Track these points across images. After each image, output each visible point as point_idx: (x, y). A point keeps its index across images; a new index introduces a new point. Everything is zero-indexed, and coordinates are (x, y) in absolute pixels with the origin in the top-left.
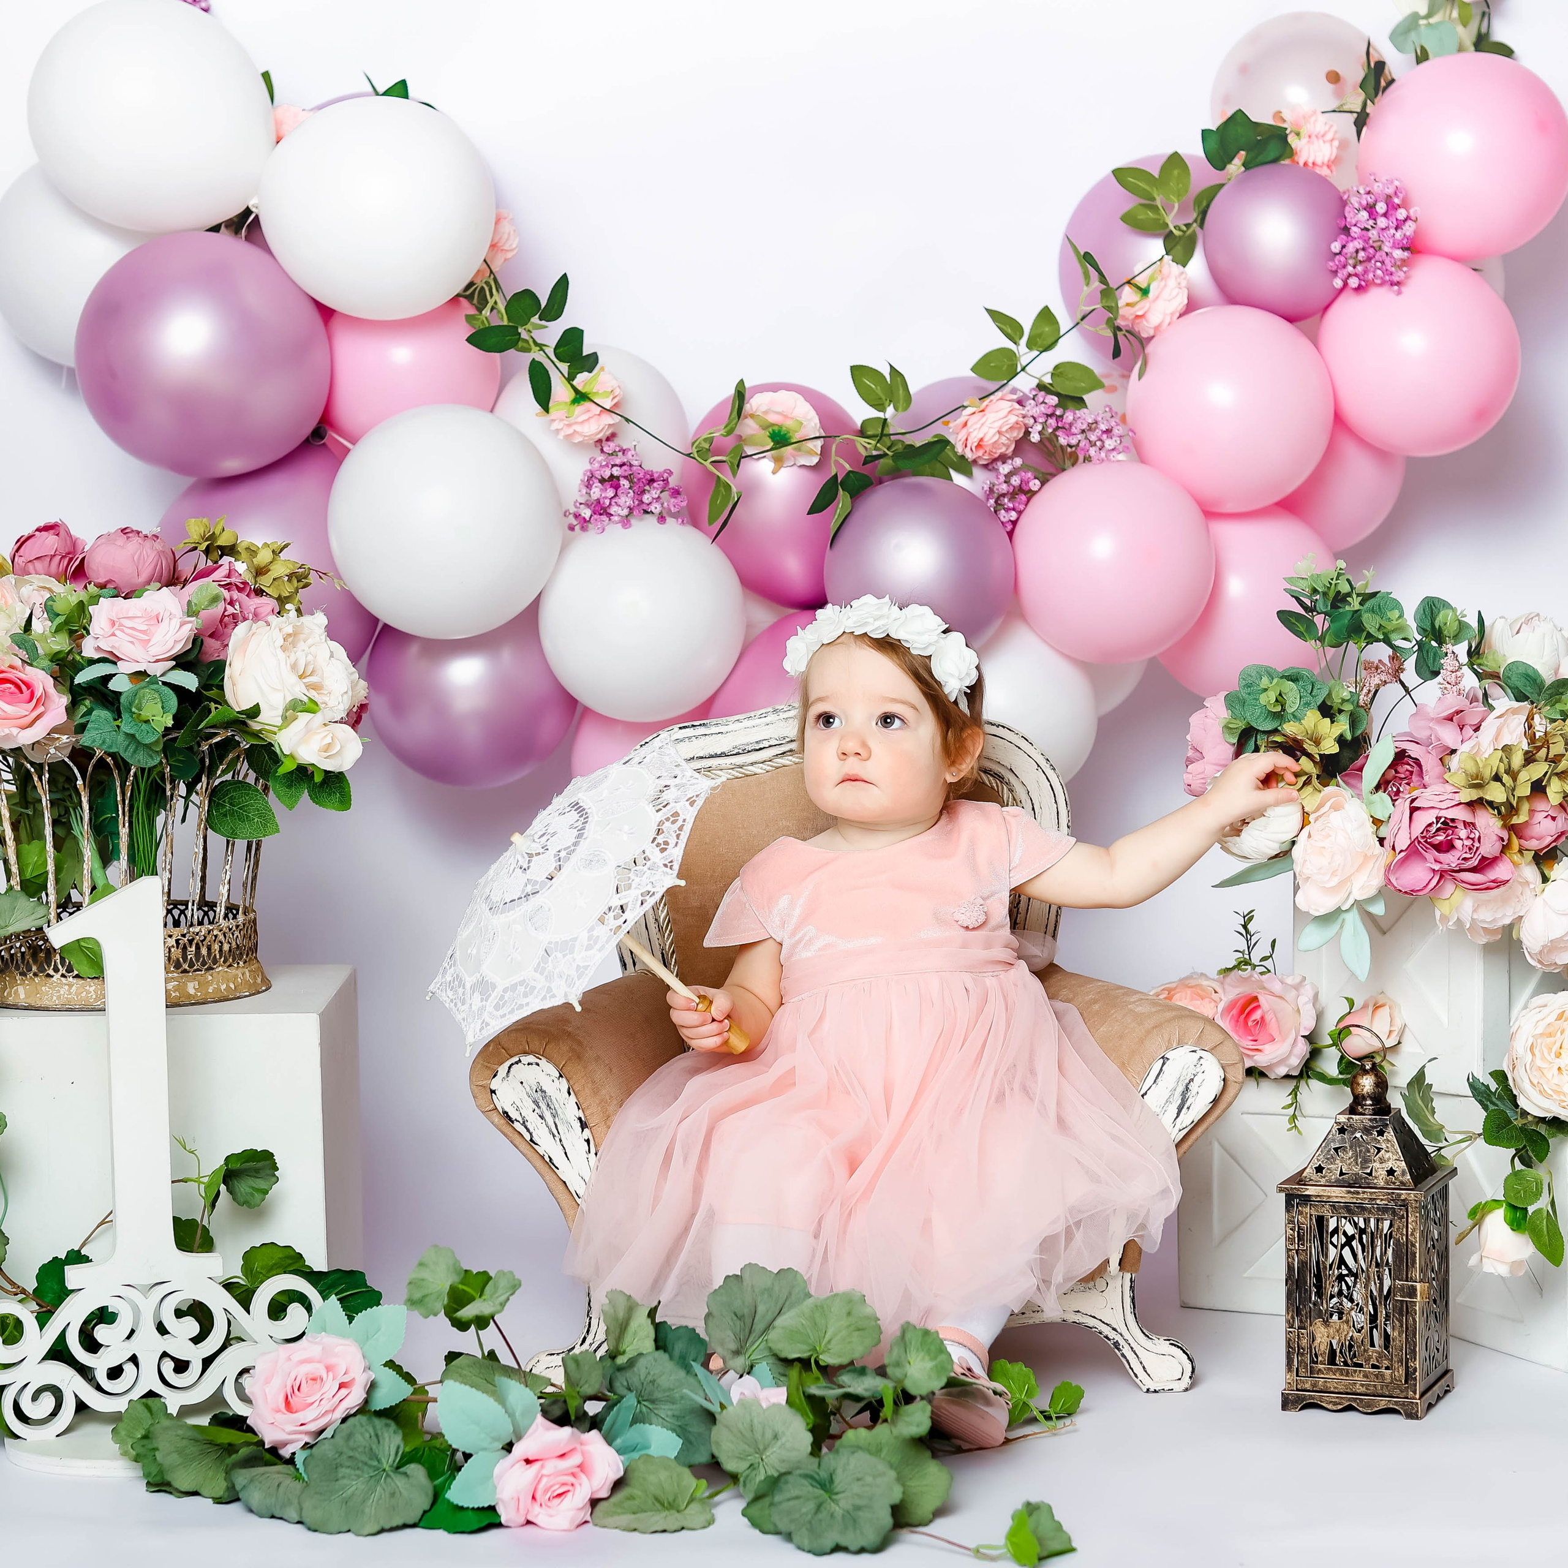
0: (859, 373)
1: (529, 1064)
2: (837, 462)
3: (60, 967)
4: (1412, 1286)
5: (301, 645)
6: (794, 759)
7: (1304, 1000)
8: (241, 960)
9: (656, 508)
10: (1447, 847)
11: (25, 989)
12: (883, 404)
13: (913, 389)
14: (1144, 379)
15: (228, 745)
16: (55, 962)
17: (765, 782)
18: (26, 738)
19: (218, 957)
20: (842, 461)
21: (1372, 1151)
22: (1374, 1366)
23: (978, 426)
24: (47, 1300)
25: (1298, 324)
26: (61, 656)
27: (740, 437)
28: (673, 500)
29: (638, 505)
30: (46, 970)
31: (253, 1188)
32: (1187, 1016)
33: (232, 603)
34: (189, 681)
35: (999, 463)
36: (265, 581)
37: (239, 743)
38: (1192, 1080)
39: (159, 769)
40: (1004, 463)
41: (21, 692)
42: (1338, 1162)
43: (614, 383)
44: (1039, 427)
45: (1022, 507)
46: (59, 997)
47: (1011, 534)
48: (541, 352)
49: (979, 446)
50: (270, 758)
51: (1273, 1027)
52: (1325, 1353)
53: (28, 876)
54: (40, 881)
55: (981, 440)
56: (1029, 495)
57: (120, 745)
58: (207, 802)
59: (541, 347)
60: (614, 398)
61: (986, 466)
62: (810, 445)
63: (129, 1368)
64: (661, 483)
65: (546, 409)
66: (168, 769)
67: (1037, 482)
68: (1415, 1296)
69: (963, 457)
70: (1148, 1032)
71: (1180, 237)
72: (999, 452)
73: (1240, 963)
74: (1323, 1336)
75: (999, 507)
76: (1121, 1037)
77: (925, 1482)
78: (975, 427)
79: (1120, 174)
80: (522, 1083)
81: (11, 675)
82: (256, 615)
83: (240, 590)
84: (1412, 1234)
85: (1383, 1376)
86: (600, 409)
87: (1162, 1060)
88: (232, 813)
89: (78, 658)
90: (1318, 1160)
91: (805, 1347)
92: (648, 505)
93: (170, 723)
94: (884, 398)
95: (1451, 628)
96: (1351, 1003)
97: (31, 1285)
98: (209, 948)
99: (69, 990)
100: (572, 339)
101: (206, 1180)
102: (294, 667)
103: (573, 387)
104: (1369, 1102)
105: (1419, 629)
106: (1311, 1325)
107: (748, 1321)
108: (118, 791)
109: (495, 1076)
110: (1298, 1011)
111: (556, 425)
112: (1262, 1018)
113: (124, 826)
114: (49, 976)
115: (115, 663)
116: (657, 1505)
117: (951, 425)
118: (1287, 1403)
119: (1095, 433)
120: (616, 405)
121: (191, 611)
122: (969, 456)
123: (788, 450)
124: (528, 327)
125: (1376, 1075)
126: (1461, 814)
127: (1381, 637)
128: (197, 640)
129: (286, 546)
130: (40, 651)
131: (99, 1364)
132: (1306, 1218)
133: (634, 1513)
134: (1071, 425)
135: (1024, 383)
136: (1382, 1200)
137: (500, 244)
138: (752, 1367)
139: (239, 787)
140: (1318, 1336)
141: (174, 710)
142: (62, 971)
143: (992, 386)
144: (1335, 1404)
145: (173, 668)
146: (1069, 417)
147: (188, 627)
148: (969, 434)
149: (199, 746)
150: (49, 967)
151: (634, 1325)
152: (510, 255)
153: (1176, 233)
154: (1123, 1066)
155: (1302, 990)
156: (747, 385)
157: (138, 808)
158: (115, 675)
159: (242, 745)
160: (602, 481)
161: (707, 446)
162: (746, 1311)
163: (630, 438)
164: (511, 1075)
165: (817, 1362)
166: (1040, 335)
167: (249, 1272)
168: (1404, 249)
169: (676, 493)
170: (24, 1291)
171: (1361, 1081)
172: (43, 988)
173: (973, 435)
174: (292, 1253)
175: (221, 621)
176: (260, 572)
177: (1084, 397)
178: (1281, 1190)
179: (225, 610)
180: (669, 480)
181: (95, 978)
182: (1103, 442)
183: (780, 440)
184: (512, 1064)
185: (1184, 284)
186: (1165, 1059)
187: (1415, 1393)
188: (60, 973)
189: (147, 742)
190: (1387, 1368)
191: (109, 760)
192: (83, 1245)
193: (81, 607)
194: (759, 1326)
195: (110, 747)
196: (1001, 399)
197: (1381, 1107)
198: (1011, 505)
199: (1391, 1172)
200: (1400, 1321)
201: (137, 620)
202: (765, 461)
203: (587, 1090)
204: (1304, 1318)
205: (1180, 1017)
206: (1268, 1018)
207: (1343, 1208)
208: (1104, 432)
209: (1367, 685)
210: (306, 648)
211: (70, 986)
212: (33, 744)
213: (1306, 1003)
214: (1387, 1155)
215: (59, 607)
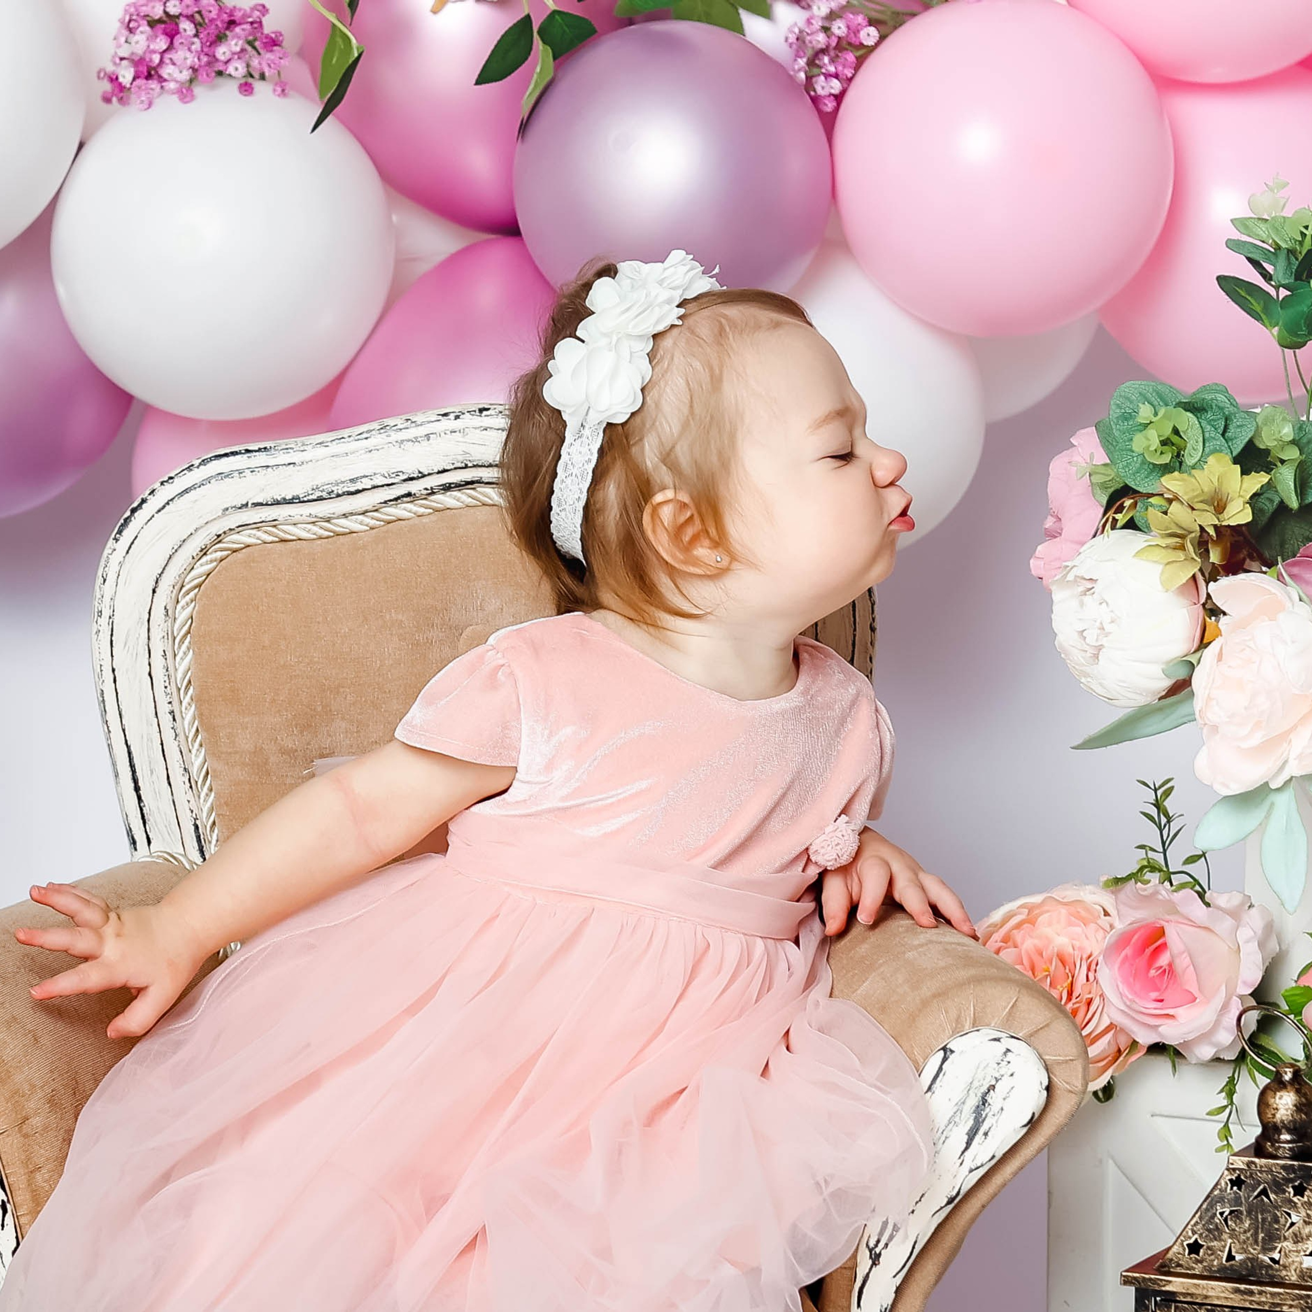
7: (1248, 936)
9: (237, 69)
28: (267, 56)
29: (209, 64)
32: (991, 979)
38: (993, 1088)
45: (850, 72)
47: (830, 118)
51: (1190, 982)
56: (863, 53)
64: (249, 26)
67: (872, 31)
70: (925, 1003)
73: (1144, 868)
75: (816, 71)
87: (941, 1055)
92: (224, 63)
110: (1239, 951)
112: (1172, 965)
155: (1244, 918)
160: (152, 24)
169: (270, 43)
178: (1128, 1281)
180: (262, 21)
186: (947, 1051)
198: (832, 69)
206: (1184, 965)
213: (1251, 940)
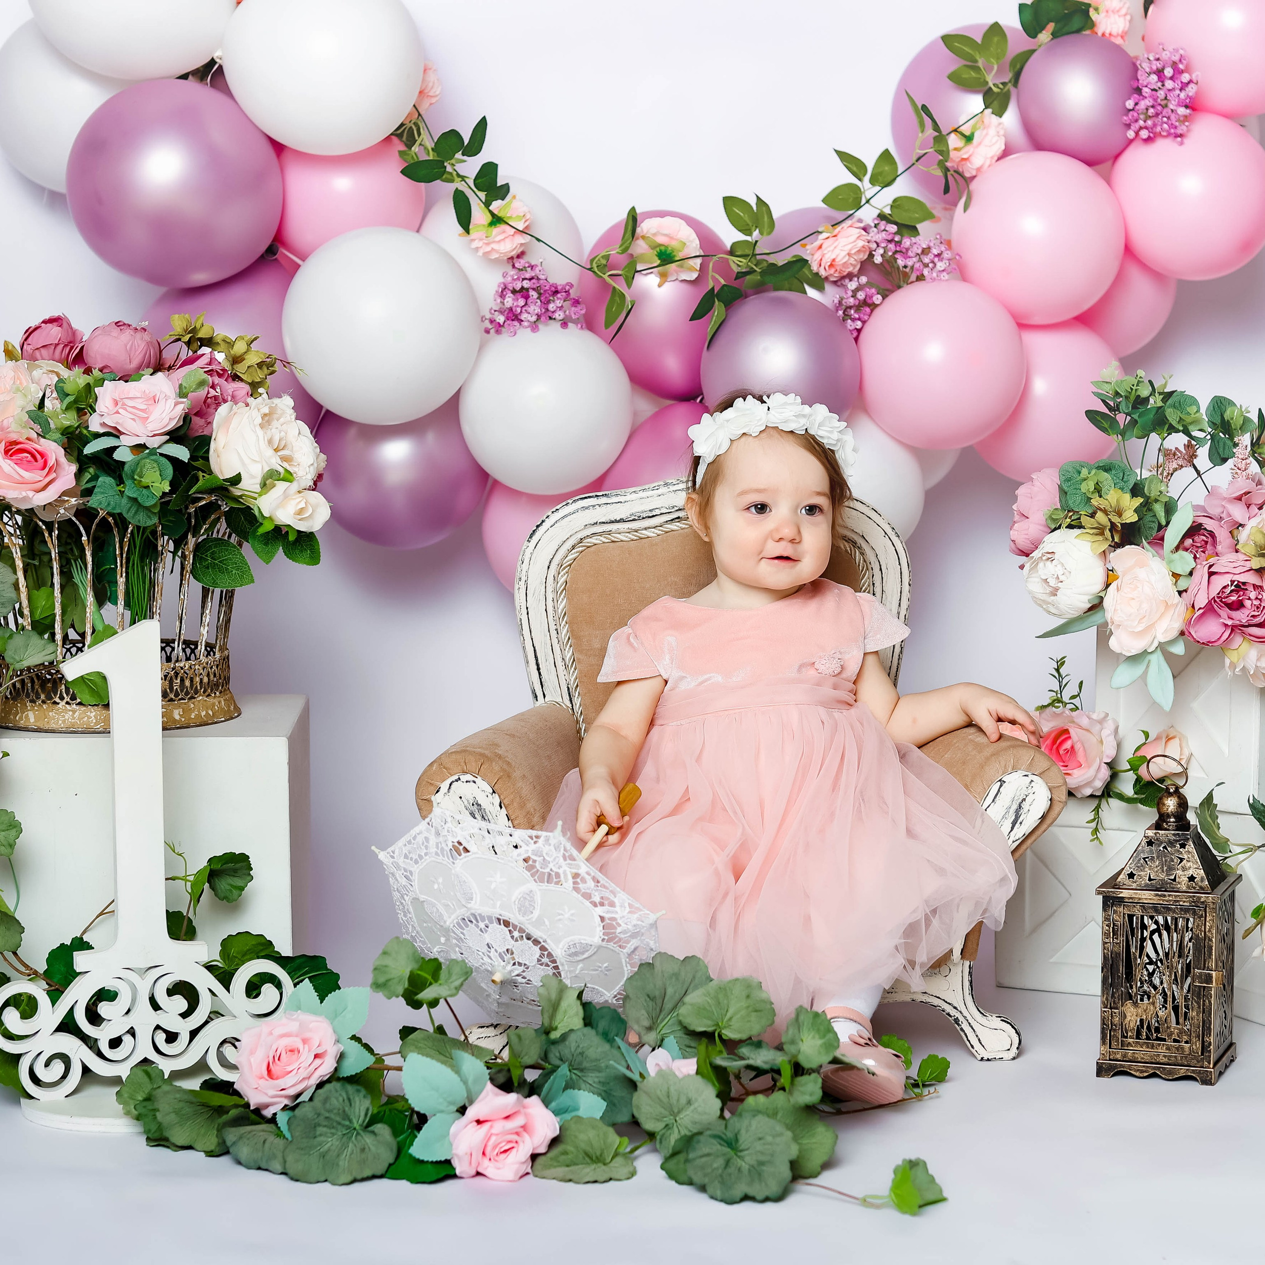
0: (730, 203)
1: (467, 782)
2: (713, 277)
3: (65, 695)
4: (1209, 974)
5: (275, 424)
6: (681, 525)
7: (1107, 732)
8: (217, 690)
9: (559, 315)
10: (1238, 606)
11: (34, 714)
12: (750, 230)
13: (775, 215)
14: (969, 211)
15: (212, 507)
16: (61, 691)
17: (656, 544)
18: (40, 500)
19: (199, 688)
20: (717, 276)
21: (1175, 860)
22: (1175, 1041)
23: (832, 248)
24: (55, 980)
25: (1095, 167)
26: (71, 430)
27: (632, 255)
28: (573, 309)
29: (545, 312)
30: (53, 698)
31: (231, 885)
32: (1020, 746)
33: (213, 387)
34: (182, 453)
35: (847, 281)
36: (240, 369)
37: (220, 506)
38: (1024, 800)
39: (153, 528)
40: (851, 280)
41: (36, 461)
42: (1146, 869)
43: (525, 209)
44: (881, 251)
45: (866, 318)
46: (64, 721)
47: (856, 339)
48: (463, 182)
49: (831, 266)
50: (246, 519)
51: (1080, 757)
52: (1134, 1029)
53: (37, 617)
54: (47, 622)
55: (834, 260)
56: (871, 308)
57: (123, 507)
58: (191, 556)
59: (463, 178)
60: (526, 221)
61: (835, 283)
62: (691, 262)
63: (127, 1039)
64: (564, 294)
65: (467, 230)
66: (160, 528)
67: (880, 297)
68: (1212, 982)
69: (817, 274)
70: (988, 759)
71: (998, 93)
72: (847, 270)
73: (1054, 701)
74: (1132, 1015)
75: (846, 317)
76: (964, 763)
77: (814, 1141)
78: (829, 249)
79: (948, 40)
80: (461, 798)
81: (28, 446)
82: (233, 397)
83: (220, 376)
84: (1209, 931)
85: (1183, 1048)
86: (515, 230)
87: (999, 783)
88: (214, 566)
89: (85, 432)
90: (1130, 868)
91: (710, 1023)
92: (553, 312)
93: (167, 489)
94: (751, 224)
95: (1237, 422)
96: (1147, 735)
97: (42, 967)
98: (192, 680)
99: (72, 716)
100: (489, 171)
101: (191, 878)
102: (270, 442)
103: (490, 211)
104: (1172, 820)
105: (1210, 423)
106: (1122, 1006)
107: (659, 1002)
108: (117, 546)
109: (438, 792)
110: (1102, 742)
111: (475, 244)
112: (1072, 747)
113: (122, 576)
114: (55, 703)
115: (118, 437)
116: (587, 1159)
117: (808, 247)
118: (1102, 1071)
119: (929, 256)
120: (527, 227)
121: (182, 393)
122: (823, 273)
123: (672, 266)
124: (453, 161)
125: (1179, 797)
126: (1251, 578)
127: (1181, 428)
128: (186, 418)
129: (255, 339)
130: (52, 426)
131: (102, 1035)
132: (1119, 916)
133: (568, 1166)
134: (907, 250)
135: (867, 214)
136: (1184, 902)
137: (426, 91)
138: (662, 1040)
139: (219, 544)
140: (1128, 1015)
141: (170, 477)
142: (67, 699)
143: (840, 216)
144: (1142, 1072)
145: (167, 442)
146: (906, 242)
147: (181, 406)
148: (823, 255)
149: (187, 508)
150: (55, 696)
151: (564, 1005)
152: (434, 100)
153: (995, 89)
154: (966, 786)
155: (1105, 725)
156: (638, 211)
157: (133, 561)
158: (118, 447)
159: (222, 508)
160: (514, 292)
161: (604, 262)
162: (657, 993)
163: (539, 256)
164: (451, 790)
165: (720, 1036)
166: (881, 174)
167: (226, 957)
168: (1187, 107)
169: (576, 302)
170: (36, 973)
171: (1166, 802)
172: (50, 714)
173: (827, 256)
174: (263, 941)
175: (205, 402)
176: (236, 360)
177: (918, 226)
178: (1099, 893)
179: (208, 393)
180: (570, 291)
181: (95, 705)
182: (935, 265)
183: (666, 258)
184: (453, 782)
185: (1002, 132)
186: (1002, 782)
187: (1209, 1063)
188: (65, 701)
189: (147, 504)
190: (1186, 1042)
191: (110, 519)
192: (84, 932)
193: (88, 388)
194: (668, 1006)
195: (114, 508)
196: (851, 226)
197: (1183, 824)
198: (857, 316)
199: (1192, 878)
200: (1198, 1003)
201: (137, 400)
202: (652, 276)
203: (515, 804)
204: (1117, 1000)
205: (1014, 747)
206: (1078, 747)
207: (1152, 908)
208: (936, 256)
209: (1167, 469)
210: (279, 426)
211: (74, 712)
212: (45, 505)
213: (1109, 735)
214: (1189, 864)
215: (68, 388)
